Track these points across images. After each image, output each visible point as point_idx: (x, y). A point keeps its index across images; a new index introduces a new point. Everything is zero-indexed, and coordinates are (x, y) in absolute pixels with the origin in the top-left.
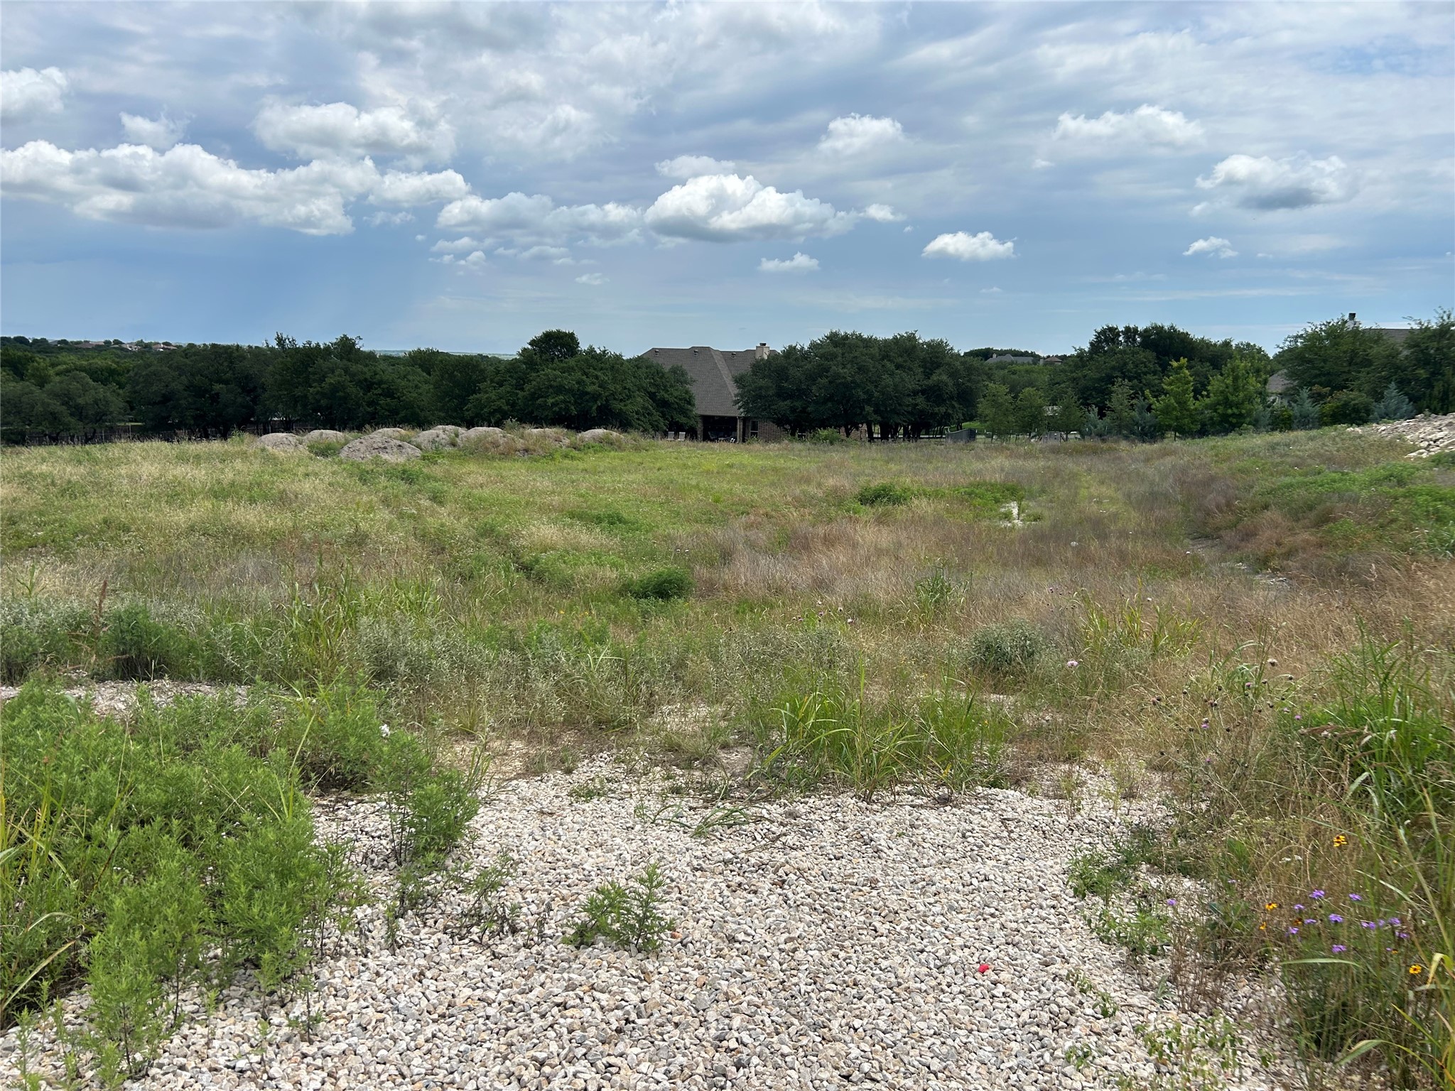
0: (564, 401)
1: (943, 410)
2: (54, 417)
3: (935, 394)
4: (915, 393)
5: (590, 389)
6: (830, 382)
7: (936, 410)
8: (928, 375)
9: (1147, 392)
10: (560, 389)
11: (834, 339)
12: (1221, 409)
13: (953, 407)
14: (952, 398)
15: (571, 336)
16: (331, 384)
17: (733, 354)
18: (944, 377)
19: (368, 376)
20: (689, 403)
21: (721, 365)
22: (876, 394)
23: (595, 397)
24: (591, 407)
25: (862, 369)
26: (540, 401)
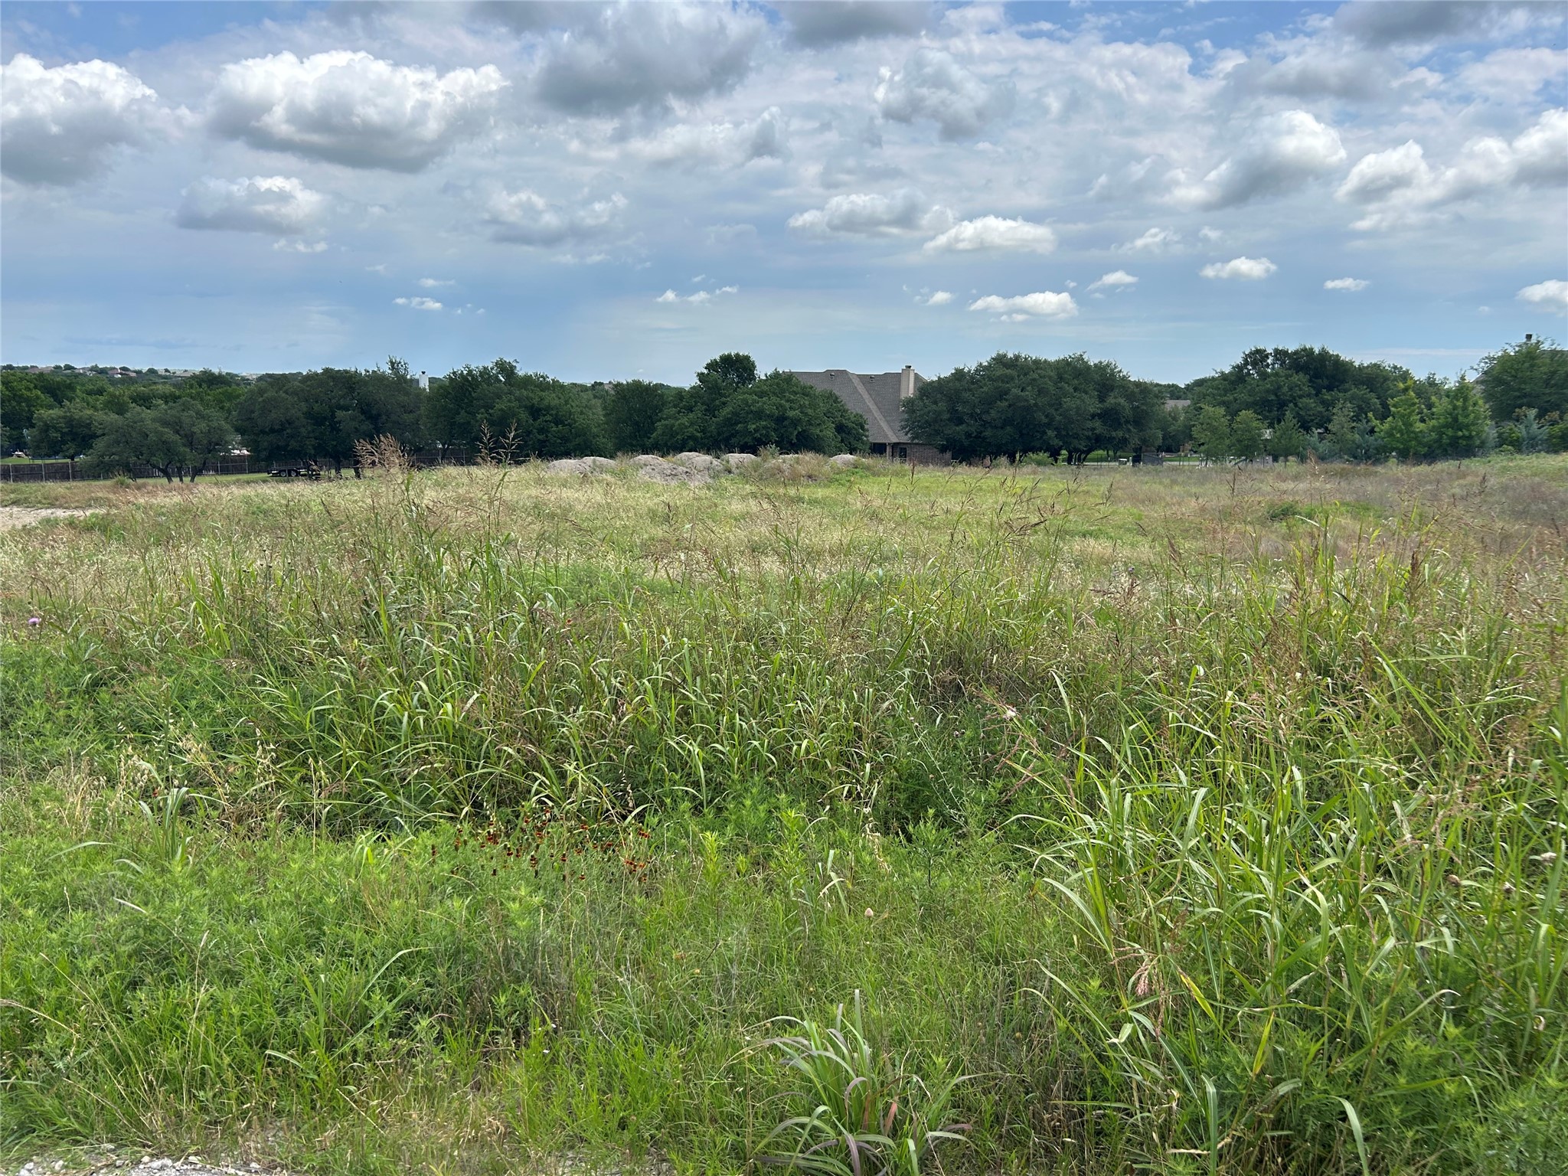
0: (765, 427)
1: (1120, 434)
2: (167, 448)
3: (1110, 417)
4: (1093, 416)
5: (791, 414)
6: (1010, 406)
7: (1114, 434)
8: (1102, 399)
9: (1370, 415)
10: (759, 415)
11: (1000, 360)
12: (1450, 432)
13: (1129, 431)
14: (1127, 422)
15: (747, 358)
16: (502, 410)
17: (871, 377)
18: (1122, 401)
19: (535, 401)
20: (862, 428)
21: (861, 389)
22: (1058, 418)
23: (795, 422)
24: (792, 434)
25: (1041, 392)
26: (739, 427)
